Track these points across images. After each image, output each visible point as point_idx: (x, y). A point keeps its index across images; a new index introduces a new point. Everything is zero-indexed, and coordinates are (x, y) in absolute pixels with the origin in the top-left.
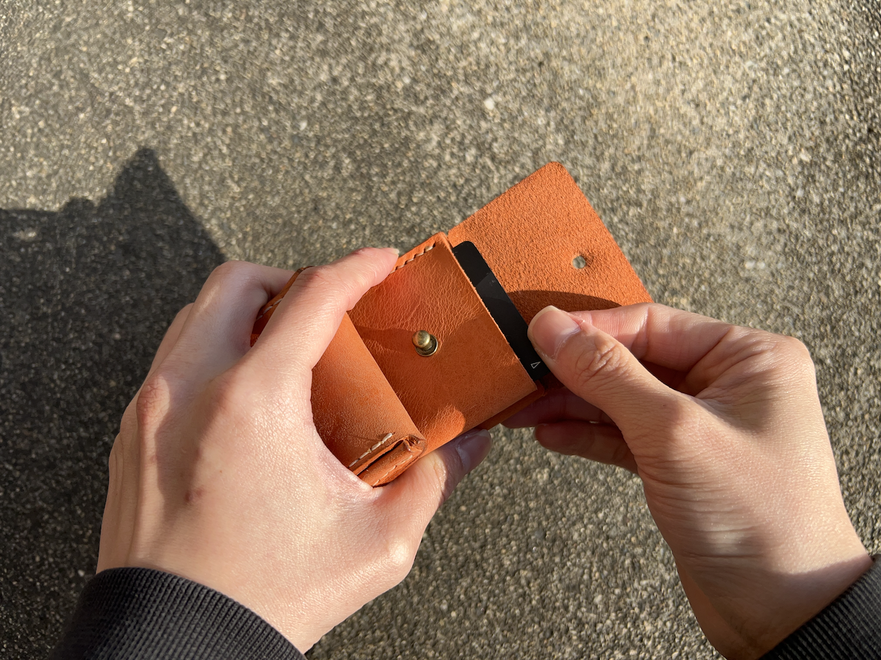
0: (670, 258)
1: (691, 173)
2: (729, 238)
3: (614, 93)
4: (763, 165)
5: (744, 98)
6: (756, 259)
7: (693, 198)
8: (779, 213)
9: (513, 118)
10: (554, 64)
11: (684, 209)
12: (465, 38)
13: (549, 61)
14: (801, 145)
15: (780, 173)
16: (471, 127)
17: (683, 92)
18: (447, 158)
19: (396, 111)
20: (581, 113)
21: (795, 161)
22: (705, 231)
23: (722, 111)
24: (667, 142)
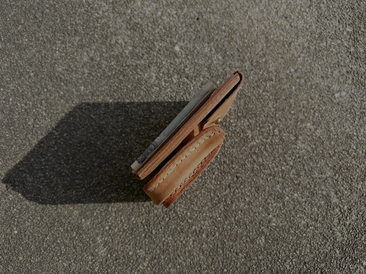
0: (295, 104)
1: (293, 55)
2: (322, 84)
3: (241, 23)
4: (329, 40)
5: (309, 7)
6: (340, 91)
7: (298, 68)
8: (344, 63)
9: (191, 53)
10: (204, 17)
11: (295, 75)
12: (154, 16)
13: (202, 16)
14: (346, 24)
15: (339, 42)
16: (171, 63)
17: (277, 13)
18: (163, 83)
19: (129, 66)
20: (227, 39)
21: (345, 33)
22: (309, 84)
23: (300, 17)
24: (276, 42)
